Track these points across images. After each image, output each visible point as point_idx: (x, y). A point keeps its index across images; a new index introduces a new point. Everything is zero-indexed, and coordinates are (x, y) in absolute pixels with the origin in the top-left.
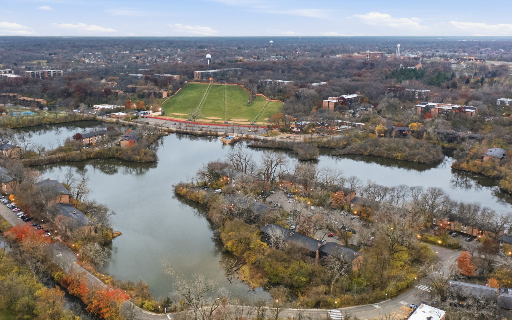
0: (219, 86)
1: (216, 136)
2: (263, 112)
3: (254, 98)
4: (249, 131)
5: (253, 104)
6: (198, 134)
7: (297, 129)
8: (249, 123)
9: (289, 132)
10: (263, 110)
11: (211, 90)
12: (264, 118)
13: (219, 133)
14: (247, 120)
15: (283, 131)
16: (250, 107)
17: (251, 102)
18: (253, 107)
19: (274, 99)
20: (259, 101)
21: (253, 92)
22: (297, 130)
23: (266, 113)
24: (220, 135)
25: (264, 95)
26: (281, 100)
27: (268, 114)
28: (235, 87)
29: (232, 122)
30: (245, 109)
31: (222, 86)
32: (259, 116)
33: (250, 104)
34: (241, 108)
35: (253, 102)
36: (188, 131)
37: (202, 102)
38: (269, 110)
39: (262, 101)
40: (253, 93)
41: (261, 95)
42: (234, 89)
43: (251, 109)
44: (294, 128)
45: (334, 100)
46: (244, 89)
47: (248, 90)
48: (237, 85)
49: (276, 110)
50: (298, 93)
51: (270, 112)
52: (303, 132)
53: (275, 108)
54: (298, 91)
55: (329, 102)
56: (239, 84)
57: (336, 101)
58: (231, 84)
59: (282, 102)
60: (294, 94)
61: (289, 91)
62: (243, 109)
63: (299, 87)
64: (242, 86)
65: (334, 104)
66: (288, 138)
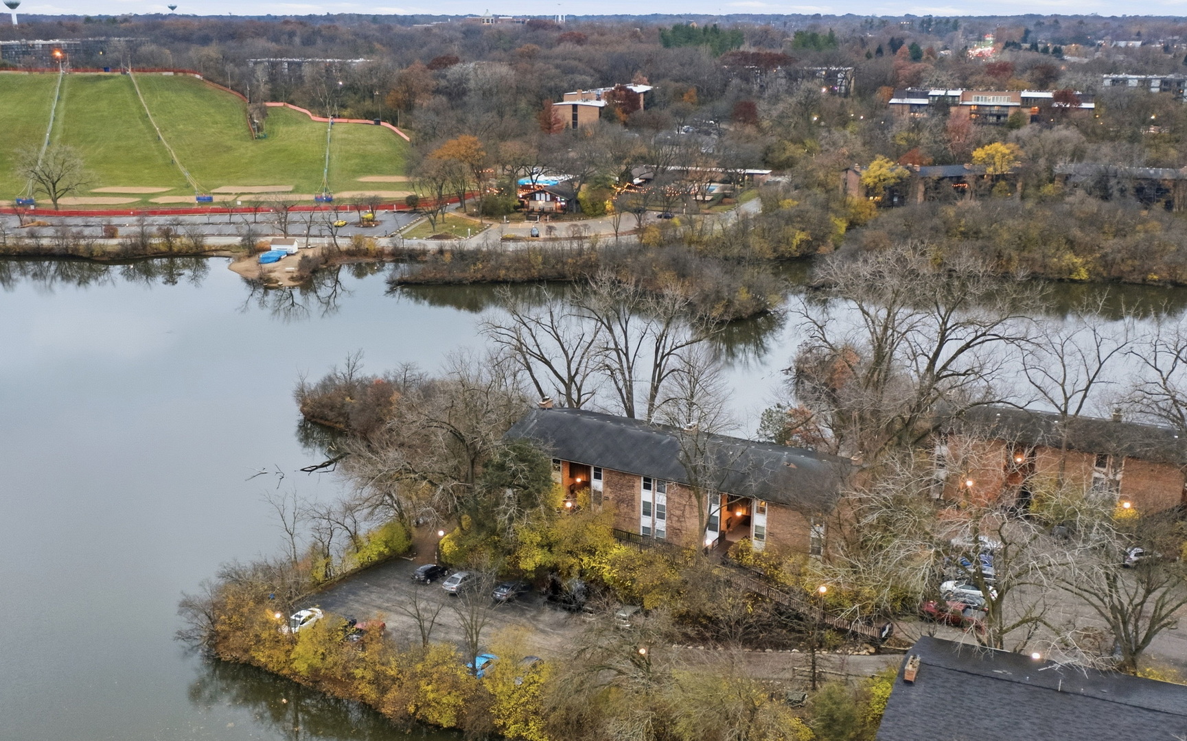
0: (99, 78)
1: (198, 255)
2: (336, 156)
4: (339, 223)
5: (273, 132)
6: (105, 253)
7: (553, 199)
8: (306, 197)
9: (518, 215)
10: (330, 150)
11: (72, 97)
12: (356, 176)
13: (210, 241)
14: (291, 187)
15: (490, 211)
16: (266, 143)
18: (276, 143)
20: (287, 125)
22: (553, 205)
23: (347, 159)
24: (217, 251)
27: (357, 161)
28: (168, 79)
29: (234, 197)
30: (249, 149)
31: (111, 77)
32: (330, 169)
33: (257, 133)
34: (231, 149)
35: (268, 127)
36: (45, 242)
37: (53, 134)
38: (353, 149)
40: (251, 98)
41: (281, 104)
42: (167, 90)
43: (279, 151)
44: (538, 196)
45: (591, 99)
46: (209, 86)
47: (226, 86)
48: (171, 74)
49: (382, 149)
50: (443, 83)
51: (364, 157)
52: (582, 211)
53: (370, 143)
54: (444, 77)
55: (575, 107)
56: (184, 72)
57: (602, 103)
58: (151, 71)
59: (378, 123)
60: (431, 87)
61: (401, 80)
62: (242, 150)
63: (430, 67)
64: (198, 76)
65: (598, 114)
66: (537, 236)
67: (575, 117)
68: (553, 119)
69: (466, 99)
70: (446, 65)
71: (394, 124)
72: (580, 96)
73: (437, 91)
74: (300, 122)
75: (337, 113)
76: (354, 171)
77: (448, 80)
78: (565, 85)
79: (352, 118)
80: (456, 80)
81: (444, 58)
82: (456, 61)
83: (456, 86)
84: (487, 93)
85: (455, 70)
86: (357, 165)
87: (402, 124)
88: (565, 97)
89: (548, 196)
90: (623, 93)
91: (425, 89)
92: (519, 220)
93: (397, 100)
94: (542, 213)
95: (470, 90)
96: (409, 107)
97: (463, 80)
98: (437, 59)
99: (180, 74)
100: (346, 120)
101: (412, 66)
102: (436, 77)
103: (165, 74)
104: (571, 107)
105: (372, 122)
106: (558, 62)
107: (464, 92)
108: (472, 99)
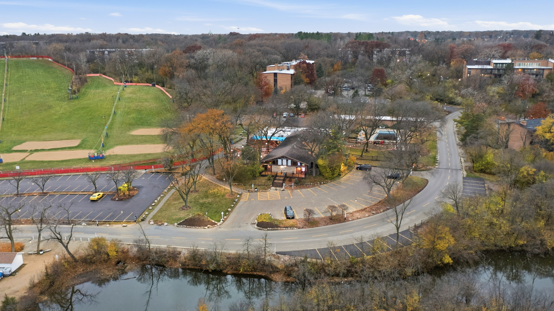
2: (119, 112)
3: (83, 81)
4: (95, 196)
5: (84, 94)
7: (294, 164)
8: (84, 154)
9: (263, 180)
10: (117, 107)
12: (130, 130)
14: (76, 143)
16: (76, 102)
17: (79, 91)
18: (83, 102)
19: (131, 82)
20: (97, 87)
21: (78, 67)
22: (294, 170)
23: (128, 114)
25: (104, 74)
26: (149, 81)
27: (133, 115)
28: (33, 62)
29: (22, 156)
30: (62, 108)
32: (112, 124)
33: (76, 94)
34: (50, 107)
35: (83, 90)
38: (133, 106)
39: (105, 86)
40: (77, 71)
41: (98, 75)
42: (28, 68)
43: (83, 108)
44: (280, 161)
45: (284, 69)
46: (56, 65)
47: (65, 65)
48: (35, 58)
49: (152, 105)
50: (193, 61)
51: (139, 111)
52: (321, 174)
53: (146, 100)
54: (193, 57)
55: (275, 74)
56: (42, 57)
57: (292, 71)
58: (23, 57)
59: (154, 85)
60: (185, 64)
61: (168, 60)
62: (58, 108)
63: (185, 52)
64: (50, 60)
65: (290, 78)
66: (293, 218)
67: (276, 81)
68: (263, 83)
69: (207, 71)
70: (194, 51)
71: (163, 86)
72: (276, 67)
73: (189, 66)
74: (106, 86)
75: (129, 80)
76: (130, 124)
77: (195, 60)
78: (266, 61)
79: (139, 83)
80: (200, 59)
81: (193, 47)
82: (200, 48)
83: (200, 63)
84: (221, 67)
85: (199, 53)
86: (133, 118)
87: (168, 86)
88: (267, 68)
89: (290, 161)
90: (305, 65)
91: (181, 66)
92: (265, 188)
93: (165, 71)
94: (287, 178)
95: (209, 66)
96: (172, 76)
97: (205, 59)
98: (188, 48)
99: (40, 59)
100: (135, 84)
101: (174, 52)
102: (188, 58)
103: (31, 58)
104: (273, 74)
105: (151, 85)
106: (258, 48)
107: (206, 67)
108: (211, 70)
